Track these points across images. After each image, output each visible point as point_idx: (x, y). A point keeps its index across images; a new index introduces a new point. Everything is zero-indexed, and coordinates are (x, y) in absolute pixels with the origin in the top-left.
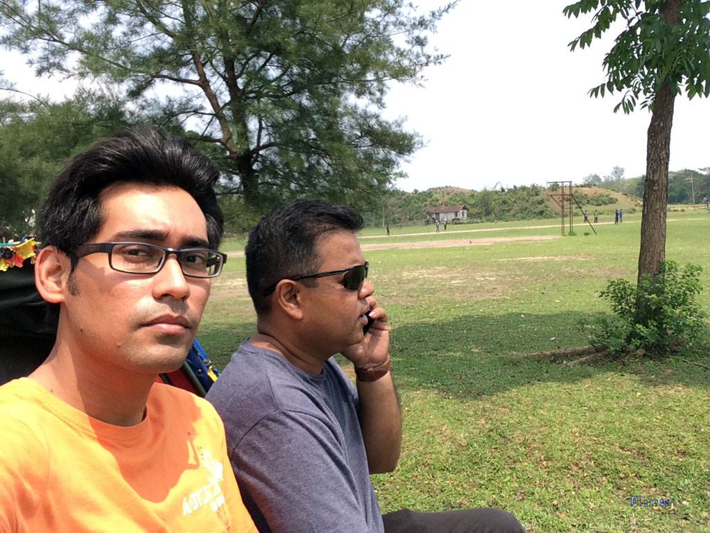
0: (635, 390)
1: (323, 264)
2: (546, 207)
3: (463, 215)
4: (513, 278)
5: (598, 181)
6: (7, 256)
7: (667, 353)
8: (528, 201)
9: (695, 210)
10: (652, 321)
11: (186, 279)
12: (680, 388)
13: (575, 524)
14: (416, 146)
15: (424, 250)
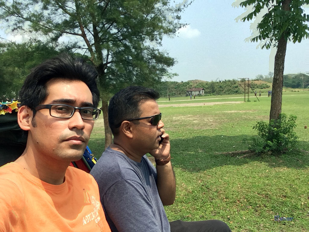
0: (266, 169)
1: (142, 114)
2: (239, 89)
3: (202, 92)
4: (221, 120)
5: (262, 78)
6: (5, 108)
7: (281, 153)
8: (231, 86)
9: (304, 91)
10: (275, 140)
11: (83, 120)
12: (285, 169)
13: (236, 226)
14: (175, 63)
15: (183, 108)
